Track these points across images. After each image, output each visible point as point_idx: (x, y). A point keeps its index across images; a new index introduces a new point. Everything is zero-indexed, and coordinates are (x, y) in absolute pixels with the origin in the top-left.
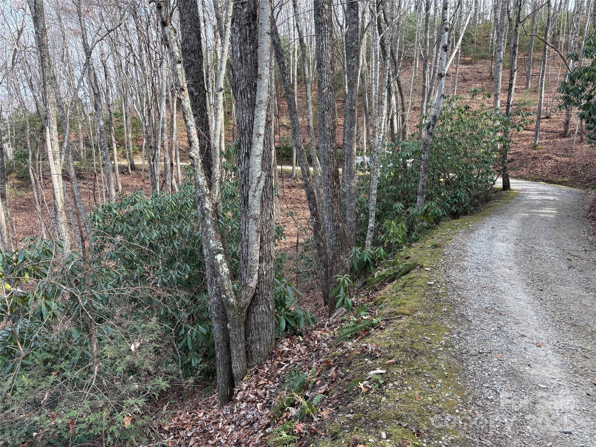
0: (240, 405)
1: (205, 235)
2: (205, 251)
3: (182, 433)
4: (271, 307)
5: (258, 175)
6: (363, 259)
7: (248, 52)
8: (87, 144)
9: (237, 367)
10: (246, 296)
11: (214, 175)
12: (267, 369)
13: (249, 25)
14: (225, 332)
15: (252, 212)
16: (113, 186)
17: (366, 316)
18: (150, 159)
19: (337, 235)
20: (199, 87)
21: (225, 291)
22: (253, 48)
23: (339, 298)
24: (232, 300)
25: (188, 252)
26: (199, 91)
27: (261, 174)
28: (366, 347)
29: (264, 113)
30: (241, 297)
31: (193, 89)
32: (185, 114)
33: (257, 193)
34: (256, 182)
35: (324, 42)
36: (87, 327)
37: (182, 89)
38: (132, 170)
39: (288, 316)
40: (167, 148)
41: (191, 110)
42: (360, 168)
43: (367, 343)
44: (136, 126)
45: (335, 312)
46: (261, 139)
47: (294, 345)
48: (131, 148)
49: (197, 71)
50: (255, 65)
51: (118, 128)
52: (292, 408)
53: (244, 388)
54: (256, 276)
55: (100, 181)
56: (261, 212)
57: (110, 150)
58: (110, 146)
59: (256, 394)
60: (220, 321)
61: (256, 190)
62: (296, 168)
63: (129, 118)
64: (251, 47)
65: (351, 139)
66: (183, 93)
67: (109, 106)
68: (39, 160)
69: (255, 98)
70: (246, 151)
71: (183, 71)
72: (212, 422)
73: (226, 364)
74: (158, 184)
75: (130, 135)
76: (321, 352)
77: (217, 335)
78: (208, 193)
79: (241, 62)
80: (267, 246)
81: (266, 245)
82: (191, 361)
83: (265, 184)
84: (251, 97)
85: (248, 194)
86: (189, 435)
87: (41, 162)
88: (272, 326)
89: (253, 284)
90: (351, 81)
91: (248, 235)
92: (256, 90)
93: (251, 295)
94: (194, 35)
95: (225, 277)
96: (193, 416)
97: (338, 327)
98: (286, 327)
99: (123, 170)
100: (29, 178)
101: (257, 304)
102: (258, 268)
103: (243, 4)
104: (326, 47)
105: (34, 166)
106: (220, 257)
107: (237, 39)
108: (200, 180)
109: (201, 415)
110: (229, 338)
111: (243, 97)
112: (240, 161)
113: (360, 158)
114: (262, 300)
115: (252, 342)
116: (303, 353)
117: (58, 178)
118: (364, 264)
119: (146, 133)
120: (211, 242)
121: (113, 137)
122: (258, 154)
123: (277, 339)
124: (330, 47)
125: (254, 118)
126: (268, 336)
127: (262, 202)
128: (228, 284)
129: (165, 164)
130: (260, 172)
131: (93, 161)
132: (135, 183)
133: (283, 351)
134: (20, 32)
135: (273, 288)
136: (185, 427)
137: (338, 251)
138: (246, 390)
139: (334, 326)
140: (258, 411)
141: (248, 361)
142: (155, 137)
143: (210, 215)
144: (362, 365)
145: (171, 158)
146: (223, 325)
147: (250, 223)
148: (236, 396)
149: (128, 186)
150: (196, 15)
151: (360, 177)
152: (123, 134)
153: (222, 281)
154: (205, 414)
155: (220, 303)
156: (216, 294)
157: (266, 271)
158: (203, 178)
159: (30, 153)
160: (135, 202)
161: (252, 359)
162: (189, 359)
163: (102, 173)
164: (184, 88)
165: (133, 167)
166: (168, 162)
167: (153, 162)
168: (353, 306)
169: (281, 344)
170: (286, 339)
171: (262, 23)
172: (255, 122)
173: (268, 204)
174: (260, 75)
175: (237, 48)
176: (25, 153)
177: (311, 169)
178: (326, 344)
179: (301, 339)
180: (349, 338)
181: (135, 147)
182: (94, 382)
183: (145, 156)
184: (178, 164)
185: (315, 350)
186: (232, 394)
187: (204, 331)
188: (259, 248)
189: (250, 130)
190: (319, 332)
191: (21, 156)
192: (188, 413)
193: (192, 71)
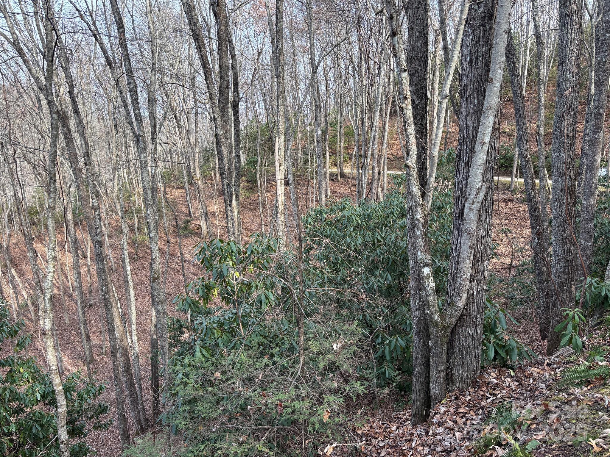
0: (436, 429)
1: (412, 246)
2: (411, 263)
3: (374, 441)
4: (479, 331)
5: (478, 187)
6: (600, 293)
7: (480, 54)
8: (305, 153)
9: (435, 387)
10: (452, 316)
11: (429, 185)
12: (470, 398)
13: (484, 25)
14: (426, 349)
15: (467, 226)
16: (323, 192)
17: (602, 362)
18: (359, 167)
19: (566, 261)
20: (422, 94)
21: (429, 307)
22: (486, 49)
23: (565, 335)
24: (436, 317)
25: (391, 261)
26: (421, 99)
27: (481, 186)
28: (601, 399)
29: (491, 120)
30: (446, 315)
31: (415, 97)
32: (406, 122)
33: (475, 206)
34: (475, 193)
35: (569, 36)
36: (297, 320)
37: (406, 98)
38: (341, 177)
39: (497, 344)
40: (376, 156)
41: (412, 118)
42: (603, 182)
43: (602, 394)
44: (349, 135)
45: (558, 350)
46: (485, 148)
47: (502, 378)
48: (342, 156)
49: (420, 78)
50: (486, 68)
51: (332, 137)
52: (499, 448)
53: (442, 412)
54: (465, 296)
55: (312, 187)
56: (477, 227)
57: (324, 157)
58: (324, 154)
59: (455, 422)
60: (421, 336)
61: (474, 202)
62: (516, 180)
63: (343, 127)
64: (484, 49)
65: (595, 148)
66: (406, 102)
67: (326, 116)
68: (265, 166)
69: (483, 104)
70: (467, 160)
71: (408, 79)
72: (404, 438)
73: (423, 382)
74: (365, 192)
75: (342, 144)
76: (537, 393)
77: (416, 350)
78: (421, 203)
79: (471, 66)
80: (481, 264)
81: (479, 263)
82: (385, 372)
83: (485, 196)
84: (478, 103)
85: (464, 206)
86: (381, 445)
87: (266, 168)
88: (478, 352)
89: (461, 303)
90: (599, 79)
91: (460, 251)
92: (485, 95)
93: (457, 315)
94: (421, 41)
95: (431, 292)
96: (386, 428)
97: (562, 369)
98: (495, 356)
99: (333, 177)
100: (256, 182)
101: (463, 326)
102: (467, 287)
103: (478, 4)
104: (571, 42)
105: (261, 171)
106: (427, 271)
107: (469, 41)
108: (414, 189)
109: (394, 428)
110: (429, 356)
111: (468, 103)
112: (458, 171)
113: (603, 170)
114: (470, 322)
115: (454, 365)
116: (514, 389)
117: (281, 182)
118: (602, 299)
119: (358, 141)
120: (419, 253)
121: (327, 145)
122: (480, 163)
123: (483, 368)
124: (577, 42)
125: (479, 125)
126: (473, 362)
127: (479, 215)
128: (433, 300)
129: (373, 173)
130: (480, 183)
131: (308, 168)
132: (343, 190)
133: (489, 382)
134: (260, 53)
135: (483, 311)
136: (377, 436)
137: (566, 280)
138: (444, 414)
139: (555, 366)
140: (456, 440)
141: (448, 384)
142: (366, 146)
143: (421, 226)
144: (594, 419)
145: (379, 165)
146: (423, 341)
147: (463, 238)
148: (433, 418)
149: (336, 192)
150: (425, 21)
151: (601, 193)
152: (336, 143)
153: (428, 296)
154: (398, 428)
155: (422, 318)
156: (419, 308)
157: (477, 291)
158: (417, 187)
159: (259, 159)
160: (344, 208)
161: (453, 383)
162: (383, 369)
163: (315, 179)
164: (408, 97)
165: (342, 175)
166: (376, 170)
167: (362, 170)
168: (584, 347)
169: (487, 373)
170: (494, 370)
171: (499, 22)
172: (480, 130)
173: (486, 219)
174: (492, 79)
175: (467, 51)
176: (254, 159)
177: (537, 181)
178: (544, 385)
179: (512, 374)
180: (578, 383)
181: (346, 156)
182: (299, 372)
183: (354, 164)
184: (385, 173)
185: (529, 388)
186: (428, 415)
187: (403, 344)
188: (471, 265)
189: (473, 138)
190: (536, 369)
191: (251, 163)
192: (381, 423)
193: (415, 79)
